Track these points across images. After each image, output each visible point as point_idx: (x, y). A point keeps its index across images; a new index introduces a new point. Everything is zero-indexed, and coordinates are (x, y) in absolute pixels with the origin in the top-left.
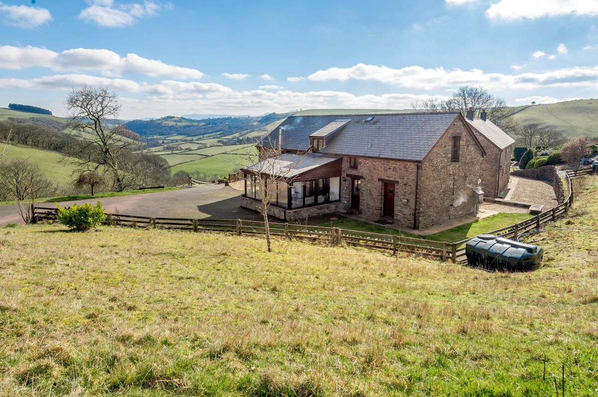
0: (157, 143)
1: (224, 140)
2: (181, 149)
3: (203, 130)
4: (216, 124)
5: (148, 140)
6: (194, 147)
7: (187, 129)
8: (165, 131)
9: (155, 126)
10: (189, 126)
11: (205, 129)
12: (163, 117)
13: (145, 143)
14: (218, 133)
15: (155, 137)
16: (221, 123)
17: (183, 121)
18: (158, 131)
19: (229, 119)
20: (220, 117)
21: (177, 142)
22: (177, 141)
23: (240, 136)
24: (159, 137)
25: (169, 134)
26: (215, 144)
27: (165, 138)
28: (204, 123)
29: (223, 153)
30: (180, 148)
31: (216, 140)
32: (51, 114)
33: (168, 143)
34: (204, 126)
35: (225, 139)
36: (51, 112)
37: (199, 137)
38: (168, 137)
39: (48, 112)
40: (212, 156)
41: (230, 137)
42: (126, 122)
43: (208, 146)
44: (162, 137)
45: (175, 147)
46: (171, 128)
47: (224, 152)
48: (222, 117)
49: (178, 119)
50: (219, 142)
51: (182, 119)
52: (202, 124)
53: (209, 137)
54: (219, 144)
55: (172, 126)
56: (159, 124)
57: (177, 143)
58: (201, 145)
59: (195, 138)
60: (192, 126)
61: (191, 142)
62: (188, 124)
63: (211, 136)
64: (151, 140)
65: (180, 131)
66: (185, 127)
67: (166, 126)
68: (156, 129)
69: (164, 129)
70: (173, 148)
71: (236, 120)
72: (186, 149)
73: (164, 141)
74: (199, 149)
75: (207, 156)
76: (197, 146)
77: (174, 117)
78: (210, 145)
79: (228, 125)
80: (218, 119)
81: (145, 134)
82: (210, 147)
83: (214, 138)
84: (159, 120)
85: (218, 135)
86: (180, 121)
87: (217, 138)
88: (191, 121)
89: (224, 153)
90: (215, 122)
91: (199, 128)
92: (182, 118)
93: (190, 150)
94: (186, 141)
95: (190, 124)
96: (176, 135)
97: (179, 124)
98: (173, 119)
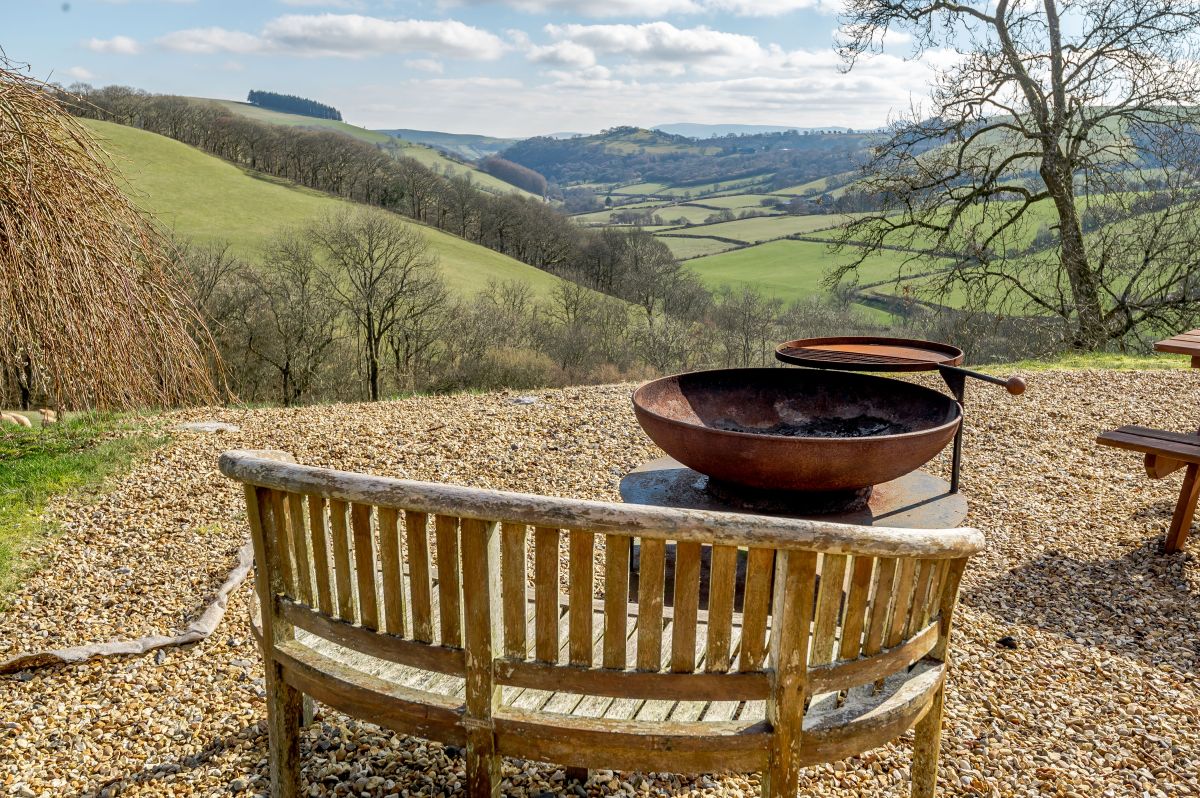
0: (592, 202)
1: (786, 201)
2: (659, 222)
3: (717, 168)
4: (752, 151)
5: (566, 194)
6: (697, 216)
7: (671, 165)
8: (610, 171)
9: (584, 155)
10: (675, 158)
11: (721, 165)
12: (607, 129)
13: (559, 203)
14: (760, 178)
15: (584, 186)
16: (767, 148)
17: (660, 141)
18: (592, 169)
19: (791, 136)
20: (763, 132)
21: (643, 201)
22: (644, 198)
23: (830, 188)
24: (594, 186)
25: (622, 179)
26: (757, 210)
27: (611, 189)
28: (720, 150)
29: (788, 238)
30: (657, 218)
31: (756, 199)
32: (340, 119)
33: (620, 203)
34: (718, 155)
35: (785, 195)
36: (339, 113)
37: (704, 188)
38: (618, 187)
39: (332, 114)
40: (757, 243)
41: (799, 190)
42: (509, 145)
43: (737, 214)
44: (601, 185)
45: (643, 216)
46: (628, 161)
47: (791, 233)
48: (770, 132)
49: (647, 137)
50: (765, 203)
51: (657, 136)
52: (711, 151)
53: (732, 188)
54: (767, 210)
55: (630, 156)
56: (596, 149)
57: (648, 204)
58: (718, 212)
59: (694, 191)
60: (683, 156)
61: (685, 202)
62: (673, 149)
63: (739, 188)
64: (574, 193)
65: (651, 169)
66: (664, 159)
67: (613, 157)
68: (587, 164)
69: (608, 163)
70: (637, 217)
71: (812, 138)
72: (673, 222)
73: (612, 198)
74: (709, 222)
75: (743, 245)
76: (706, 214)
77: (636, 130)
78: (743, 214)
79: (789, 154)
80: (758, 137)
81: (558, 176)
82: (743, 217)
83: (751, 192)
84: (597, 137)
85: (760, 183)
86: (653, 142)
87: (759, 192)
88: (682, 141)
89: (792, 239)
90: (749, 146)
91: (705, 163)
92: (658, 133)
93: (689, 225)
94: (669, 198)
95: (680, 151)
96: (638, 183)
97: (649, 150)
98: (633, 136)
